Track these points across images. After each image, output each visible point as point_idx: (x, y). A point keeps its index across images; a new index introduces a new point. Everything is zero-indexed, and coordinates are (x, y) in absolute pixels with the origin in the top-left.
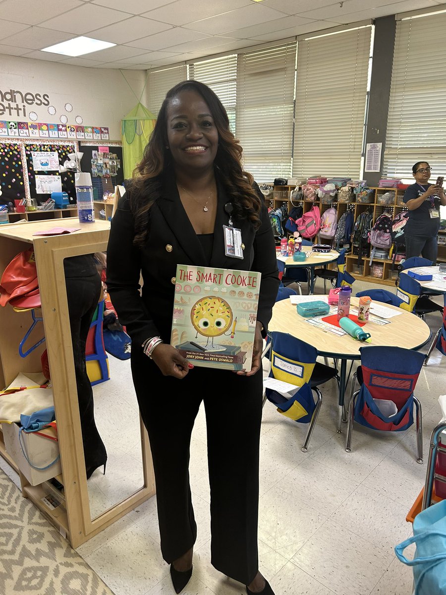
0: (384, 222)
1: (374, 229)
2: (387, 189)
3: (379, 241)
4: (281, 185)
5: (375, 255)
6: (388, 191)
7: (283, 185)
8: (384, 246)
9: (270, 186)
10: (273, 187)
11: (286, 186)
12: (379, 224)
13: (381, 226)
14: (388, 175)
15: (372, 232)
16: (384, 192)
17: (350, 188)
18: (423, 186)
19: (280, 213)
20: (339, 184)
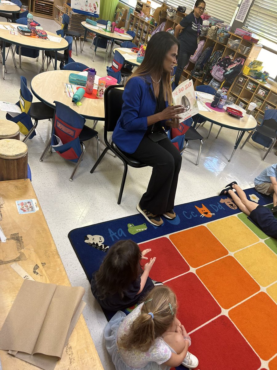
0: (226, 61)
1: (217, 65)
2: (238, 36)
3: (217, 74)
4: (181, 11)
5: (212, 84)
6: (238, 39)
7: (182, 12)
8: (218, 79)
9: (175, 10)
10: (177, 12)
11: (184, 14)
12: (222, 62)
13: (222, 63)
14: (249, 27)
15: (215, 66)
16: (235, 38)
17: (217, 28)
18: (196, 18)
19: (173, 33)
20: (213, 23)
